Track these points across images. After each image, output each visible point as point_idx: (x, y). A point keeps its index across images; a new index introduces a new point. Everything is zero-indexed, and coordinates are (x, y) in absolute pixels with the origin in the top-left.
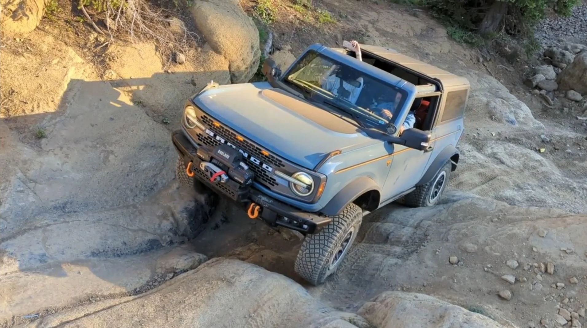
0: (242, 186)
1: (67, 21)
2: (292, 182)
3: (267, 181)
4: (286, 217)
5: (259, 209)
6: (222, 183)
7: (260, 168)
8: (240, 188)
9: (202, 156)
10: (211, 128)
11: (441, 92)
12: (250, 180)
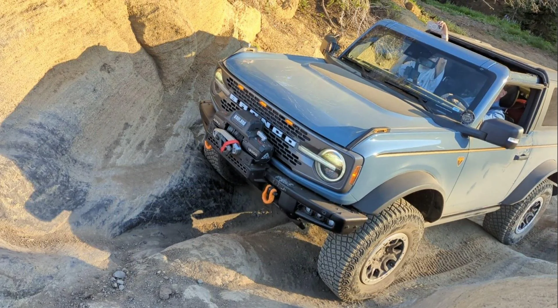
0: (256, 161)
1: (312, 15)
2: (318, 162)
3: (288, 159)
4: (309, 207)
5: (275, 192)
6: (234, 155)
7: (283, 142)
8: (253, 162)
9: (217, 122)
10: (235, 93)
11: (545, 85)
12: (267, 154)
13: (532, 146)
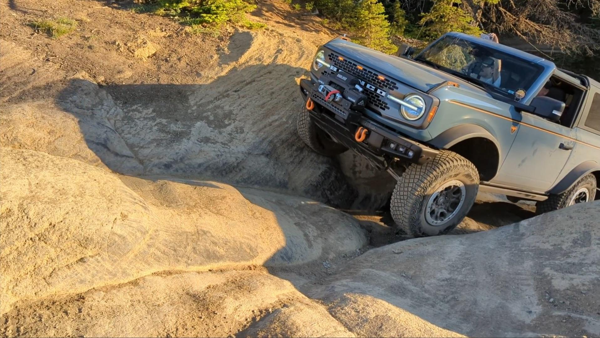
0: (353, 106)
2: (403, 106)
3: (378, 106)
4: (393, 144)
5: (366, 132)
6: (336, 101)
7: (375, 94)
9: (322, 82)
10: (335, 64)
11: (587, 88)
12: (363, 101)
13: (576, 140)
